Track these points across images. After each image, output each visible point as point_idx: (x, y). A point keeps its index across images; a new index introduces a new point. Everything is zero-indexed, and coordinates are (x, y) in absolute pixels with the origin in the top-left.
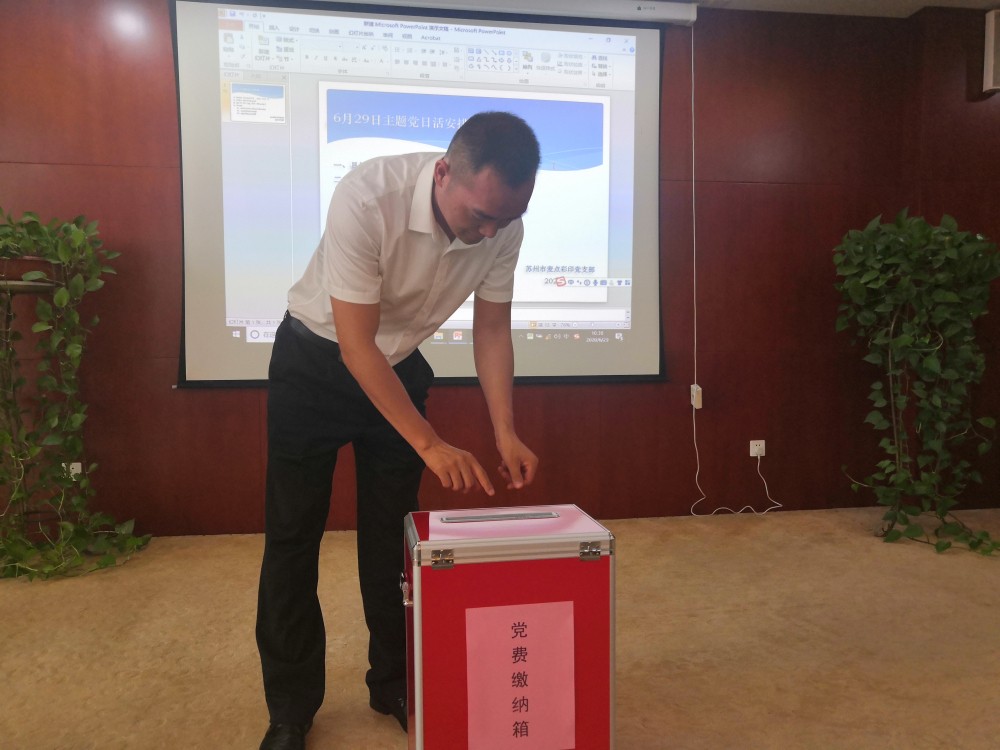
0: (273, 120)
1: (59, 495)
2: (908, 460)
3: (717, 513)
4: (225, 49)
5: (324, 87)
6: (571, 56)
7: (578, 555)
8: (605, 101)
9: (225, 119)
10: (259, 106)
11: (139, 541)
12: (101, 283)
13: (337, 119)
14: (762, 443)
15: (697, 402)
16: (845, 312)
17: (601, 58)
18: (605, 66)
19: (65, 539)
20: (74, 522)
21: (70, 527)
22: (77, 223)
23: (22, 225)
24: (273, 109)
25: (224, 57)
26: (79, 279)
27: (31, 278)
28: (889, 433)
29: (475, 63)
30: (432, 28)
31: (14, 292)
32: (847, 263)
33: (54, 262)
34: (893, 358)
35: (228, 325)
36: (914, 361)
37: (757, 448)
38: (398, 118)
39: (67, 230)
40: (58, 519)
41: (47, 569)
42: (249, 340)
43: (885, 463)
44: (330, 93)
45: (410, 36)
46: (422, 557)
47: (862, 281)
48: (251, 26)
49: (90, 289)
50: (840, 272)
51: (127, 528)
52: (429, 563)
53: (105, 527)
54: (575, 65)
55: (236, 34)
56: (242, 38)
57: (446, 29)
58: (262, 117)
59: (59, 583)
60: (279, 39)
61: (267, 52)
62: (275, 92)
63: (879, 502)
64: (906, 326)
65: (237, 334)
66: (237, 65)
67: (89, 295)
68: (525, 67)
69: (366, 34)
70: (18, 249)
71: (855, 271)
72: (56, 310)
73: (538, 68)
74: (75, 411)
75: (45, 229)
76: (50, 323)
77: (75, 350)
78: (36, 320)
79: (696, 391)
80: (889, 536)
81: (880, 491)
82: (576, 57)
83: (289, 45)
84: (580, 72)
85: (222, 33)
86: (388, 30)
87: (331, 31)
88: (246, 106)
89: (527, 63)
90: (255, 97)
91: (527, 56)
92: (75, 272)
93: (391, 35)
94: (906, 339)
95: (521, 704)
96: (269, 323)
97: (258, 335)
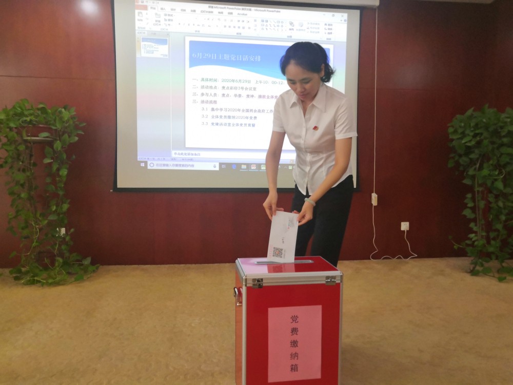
0: (162, 56)
1: (56, 244)
2: (484, 234)
3: (384, 259)
4: (139, 20)
5: (188, 39)
6: (314, 24)
7: (324, 282)
8: (331, 47)
9: (138, 56)
10: (154, 49)
11: (94, 268)
12: (77, 138)
13: (194, 56)
14: (408, 223)
15: (374, 202)
16: (453, 158)
17: (329, 25)
18: (331, 29)
19: (58, 266)
20: (62, 257)
21: (61, 260)
22: (65, 108)
23: (38, 109)
24: (163, 50)
25: (138, 24)
26: (66, 136)
27: (43, 136)
28: (475, 220)
29: (264, 27)
30: (243, 9)
31: (35, 142)
32: (455, 132)
33: (54, 128)
34: (478, 182)
35: (138, 160)
36: (489, 183)
37: (405, 226)
38: (225, 55)
39: (60, 112)
40: (55, 256)
41: (50, 281)
42: (149, 168)
43: (472, 236)
44: (191, 42)
45: (231, 13)
46: (248, 282)
47: (463, 142)
48: (151, 8)
49: (71, 142)
50: (451, 137)
51: (87, 261)
52: (251, 285)
53: (78, 261)
54: (316, 28)
55: (144, 12)
56: (147, 14)
57: (250, 10)
58: (157, 55)
59: (56, 288)
60: (166, 15)
61: (159, 21)
62: (163, 42)
63: (468, 255)
64: (485, 165)
65: (143, 165)
66: (144, 28)
67: (71, 145)
68: (290, 29)
69: (209, 12)
70: (36, 121)
71: (460, 136)
72: (54, 152)
73: (297, 30)
74: (63, 203)
75: (50, 111)
76: (52, 158)
77: (64, 172)
78: (45, 157)
79: (374, 196)
80: (473, 273)
81: (469, 249)
82: (316, 24)
83: (170, 18)
84: (318, 32)
85: (137, 11)
86: (221, 10)
87: (192, 11)
88: (148, 49)
89: (291, 27)
90: (153, 44)
91: (291, 24)
92: (64, 133)
93: (222, 13)
94: (485, 172)
95: (295, 356)
96: (159, 159)
97: (153, 165)
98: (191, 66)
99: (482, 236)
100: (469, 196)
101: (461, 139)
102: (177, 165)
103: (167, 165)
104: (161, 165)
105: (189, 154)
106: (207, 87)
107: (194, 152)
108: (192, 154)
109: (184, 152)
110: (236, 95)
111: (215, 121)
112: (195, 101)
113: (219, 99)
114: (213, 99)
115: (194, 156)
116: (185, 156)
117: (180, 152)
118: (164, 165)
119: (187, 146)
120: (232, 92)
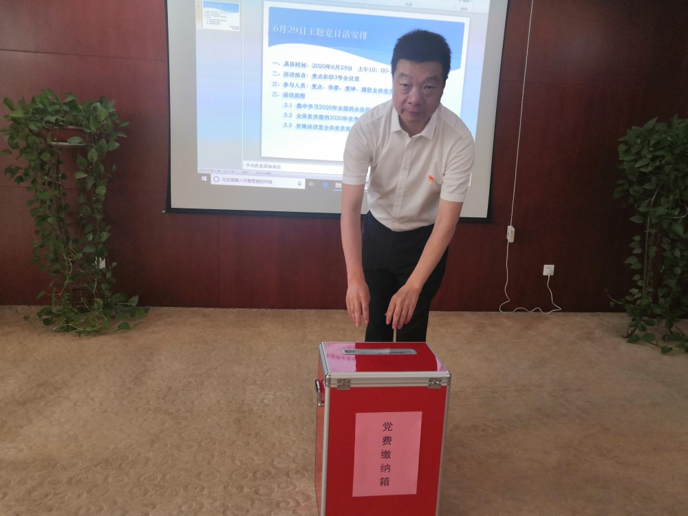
0: (231, 29)
1: (93, 281)
2: (651, 290)
3: (517, 311)
5: (267, 5)
7: (427, 385)
8: (466, 21)
9: (198, 27)
10: (221, 19)
11: (142, 310)
12: (117, 145)
13: (276, 29)
14: (552, 267)
15: (510, 238)
16: (622, 185)
19: (98, 309)
20: (103, 298)
21: (100, 301)
22: (101, 102)
23: (66, 104)
24: (231, 21)
26: (103, 141)
27: (75, 141)
28: (640, 272)
32: (627, 151)
33: (88, 131)
34: (651, 221)
35: (199, 172)
36: (665, 226)
37: (548, 270)
38: (318, 29)
39: (95, 109)
40: (93, 296)
41: (88, 329)
42: (213, 182)
43: (635, 291)
44: (272, 10)
46: (332, 382)
47: (637, 166)
49: (111, 149)
50: (621, 157)
51: (135, 301)
52: (335, 386)
58: (224, 26)
59: (96, 338)
62: (233, 8)
64: (663, 200)
65: (204, 178)
67: (110, 153)
70: (64, 122)
71: (633, 158)
72: (90, 164)
74: (102, 230)
75: (81, 107)
76: (86, 172)
77: (102, 190)
78: (77, 169)
79: (511, 230)
80: (631, 338)
81: (629, 306)
88: (213, 18)
90: (220, 11)
92: (100, 137)
94: (661, 210)
95: (386, 468)
96: (226, 172)
97: (219, 179)
98: (270, 45)
99: (649, 292)
100: (637, 238)
101: (636, 161)
102: (249, 181)
103: (237, 180)
104: (228, 180)
105: (266, 166)
106: (292, 75)
107: (272, 164)
108: (270, 167)
109: (259, 163)
110: (331, 87)
111: (302, 121)
112: (275, 94)
113: (307, 91)
114: (300, 91)
115: (272, 169)
116: (261, 169)
117: (254, 163)
118: (233, 180)
119: (263, 155)
120: (326, 83)
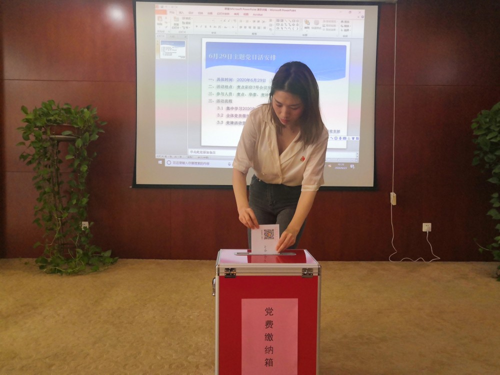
0: (180, 58)
1: (76, 236)
3: (404, 261)
4: (158, 24)
5: (205, 41)
6: (330, 22)
7: (301, 275)
8: (348, 44)
9: (157, 57)
10: (173, 51)
11: (111, 260)
12: (97, 136)
13: (211, 56)
14: (430, 225)
15: (393, 202)
16: (478, 155)
17: (345, 22)
18: (348, 26)
19: (78, 258)
20: (83, 249)
21: (81, 252)
22: (88, 108)
23: (63, 109)
24: (180, 52)
25: (157, 28)
26: (87, 134)
27: (66, 134)
29: (280, 27)
30: (258, 10)
31: (59, 141)
32: (479, 128)
33: (76, 126)
35: (156, 157)
37: (427, 227)
38: (241, 55)
39: (82, 112)
40: (75, 247)
41: (70, 271)
42: (166, 165)
43: (498, 238)
44: (208, 44)
45: (247, 14)
46: (221, 271)
47: (488, 138)
48: (171, 12)
49: (92, 139)
50: (476, 133)
51: (108, 253)
52: (224, 275)
53: (96, 253)
54: (332, 26)
55: (163, 16)
56: (166, 18)
57: (266, 10)
58: (175, 56)
59: (74, 277)
60: (184, 18)
61: (178, 24)
62: (181, 44)
63: (495, 259)
65: (160, 162)
66: (164, 31)
67: (92, 143)
68: (306, 28)
69: (226, 14)
70: (62, 121)
71: (483, 132)
72: (76, 149)
73: (313, 28)
74: (84, 197)
75: (73, 111)
76: (74, 155)
77: (84, 168)
78: (67, 153)
79: (393, 195)
81: (495, 253)
82: (332, 22)
83: (188, 21)
84: (335, 30)
85: (157, 16)
86: (237, 12)
87: (209, 13)
88: (167, 51)
89: (307, 26)
90: (172, 47)
91: (307, 22)
92: (86, 131)
93: (238, 14)
95: (269, 349)
96: (176, 157)
97: (171, 162)
98: (207, 66)
100: (495, 195)
101: (486, 135)
102: (193, 163)
103: (184, 163)
104: (178, 163)
105: (205, 152)
106: (223, 87)
107: (209, 150)
109: (200, 150)
110: (251, 94)
111: (230, 120)
112: (210, 101)
113: (234, 98)
114: (228, 98)
115: (209, 154)
116: (201, 154)
117: (196, 150)
118: (181, 163)
119: (203, 144)
120: (247, 92)
